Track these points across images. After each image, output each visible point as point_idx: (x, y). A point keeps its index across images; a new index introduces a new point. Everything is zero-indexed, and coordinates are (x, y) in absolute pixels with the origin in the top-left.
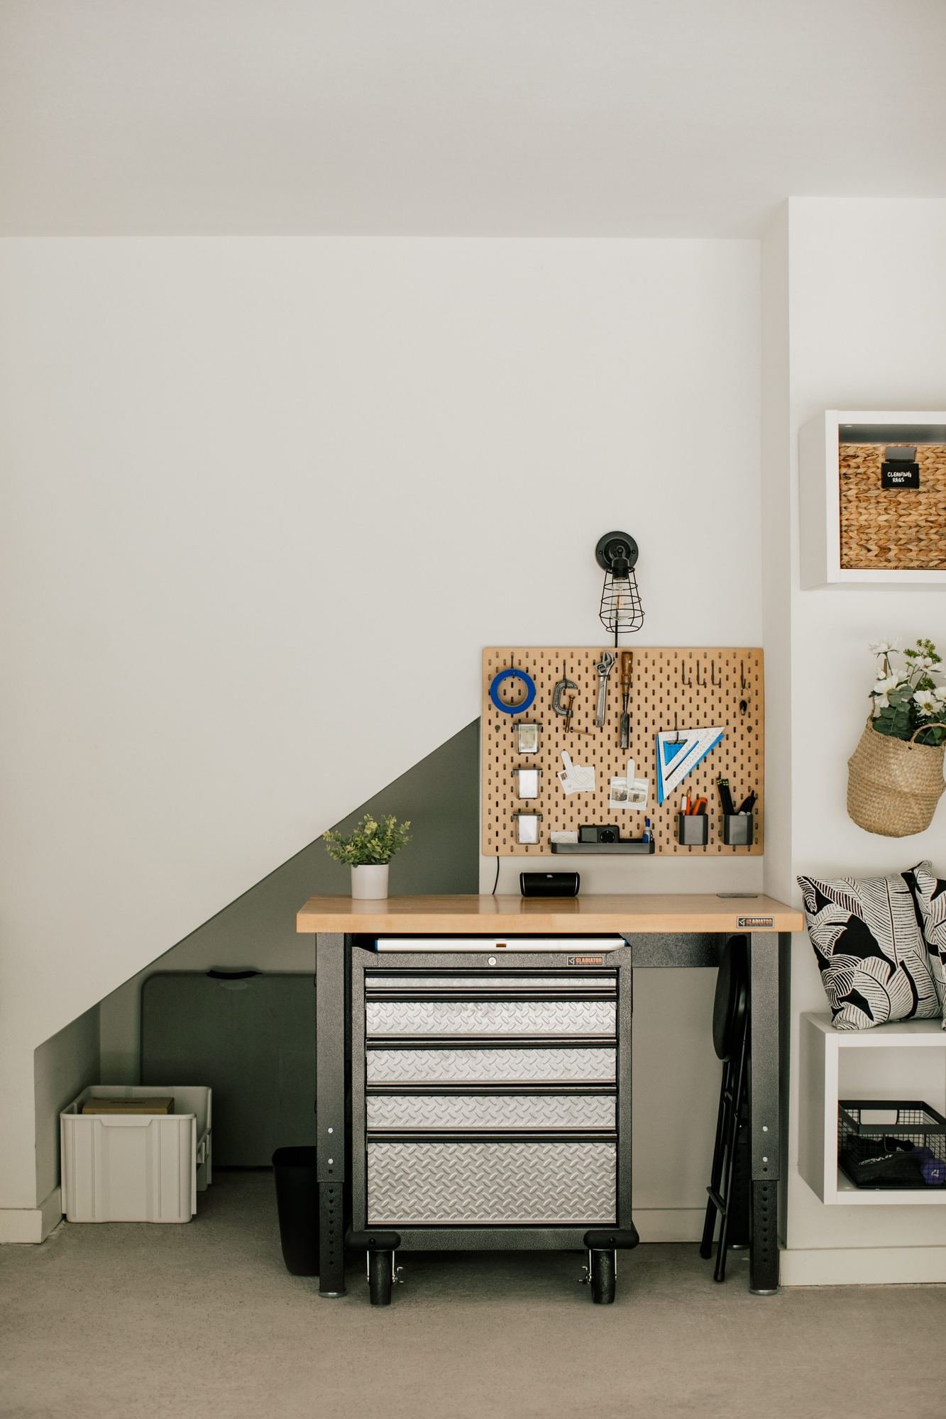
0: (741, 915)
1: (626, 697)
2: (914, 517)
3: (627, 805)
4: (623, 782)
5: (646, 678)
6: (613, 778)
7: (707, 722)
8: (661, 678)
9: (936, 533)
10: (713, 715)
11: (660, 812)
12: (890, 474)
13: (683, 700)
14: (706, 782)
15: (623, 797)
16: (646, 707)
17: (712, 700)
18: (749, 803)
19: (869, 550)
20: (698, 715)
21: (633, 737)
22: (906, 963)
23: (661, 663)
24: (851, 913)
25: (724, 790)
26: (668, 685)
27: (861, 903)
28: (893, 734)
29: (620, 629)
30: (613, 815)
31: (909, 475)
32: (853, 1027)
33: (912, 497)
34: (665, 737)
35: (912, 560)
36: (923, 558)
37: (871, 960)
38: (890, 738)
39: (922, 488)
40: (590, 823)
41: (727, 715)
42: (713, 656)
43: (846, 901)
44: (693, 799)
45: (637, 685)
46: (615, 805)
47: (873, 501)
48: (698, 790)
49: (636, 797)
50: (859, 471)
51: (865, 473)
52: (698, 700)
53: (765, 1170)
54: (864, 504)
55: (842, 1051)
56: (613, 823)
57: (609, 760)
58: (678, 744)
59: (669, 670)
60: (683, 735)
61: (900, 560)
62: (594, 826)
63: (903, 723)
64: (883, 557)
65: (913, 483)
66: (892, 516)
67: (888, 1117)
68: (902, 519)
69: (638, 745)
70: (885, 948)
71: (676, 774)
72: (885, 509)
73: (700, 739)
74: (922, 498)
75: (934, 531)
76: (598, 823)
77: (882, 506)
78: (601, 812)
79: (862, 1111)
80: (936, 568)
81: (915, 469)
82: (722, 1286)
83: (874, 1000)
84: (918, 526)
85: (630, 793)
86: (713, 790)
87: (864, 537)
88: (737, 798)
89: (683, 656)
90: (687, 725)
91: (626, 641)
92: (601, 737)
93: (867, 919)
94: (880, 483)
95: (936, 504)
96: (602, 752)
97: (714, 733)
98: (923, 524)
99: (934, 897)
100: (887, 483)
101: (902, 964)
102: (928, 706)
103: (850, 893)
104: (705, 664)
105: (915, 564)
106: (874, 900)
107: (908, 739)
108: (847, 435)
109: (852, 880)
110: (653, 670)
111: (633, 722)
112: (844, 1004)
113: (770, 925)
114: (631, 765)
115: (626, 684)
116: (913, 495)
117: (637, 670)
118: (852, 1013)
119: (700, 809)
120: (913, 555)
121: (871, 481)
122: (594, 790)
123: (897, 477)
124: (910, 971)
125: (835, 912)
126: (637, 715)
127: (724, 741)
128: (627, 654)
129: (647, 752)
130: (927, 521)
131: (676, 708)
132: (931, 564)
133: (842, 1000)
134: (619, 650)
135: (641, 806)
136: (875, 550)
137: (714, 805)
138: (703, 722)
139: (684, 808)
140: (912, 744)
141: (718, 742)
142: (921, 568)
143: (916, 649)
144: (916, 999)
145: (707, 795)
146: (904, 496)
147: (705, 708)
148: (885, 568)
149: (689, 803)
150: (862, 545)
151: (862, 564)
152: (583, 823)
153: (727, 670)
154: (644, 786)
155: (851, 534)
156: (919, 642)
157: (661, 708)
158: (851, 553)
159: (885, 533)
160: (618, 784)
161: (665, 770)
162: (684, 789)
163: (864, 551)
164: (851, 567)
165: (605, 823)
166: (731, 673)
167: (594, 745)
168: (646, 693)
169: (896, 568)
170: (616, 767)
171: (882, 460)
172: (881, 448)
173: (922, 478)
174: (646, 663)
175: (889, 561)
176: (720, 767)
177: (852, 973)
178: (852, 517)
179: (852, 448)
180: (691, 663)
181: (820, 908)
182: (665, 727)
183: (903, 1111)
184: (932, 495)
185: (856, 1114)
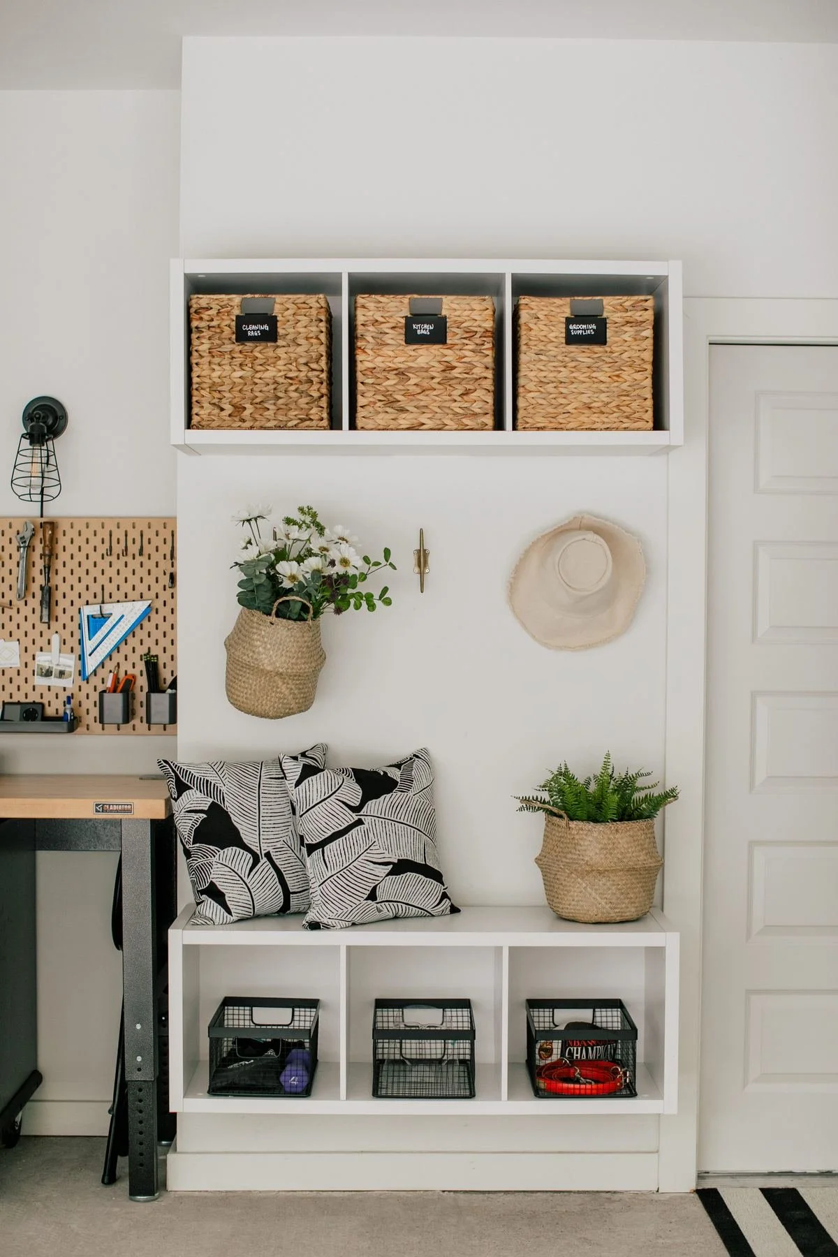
0: (103, 801)
1: (48, 569)
2: (271, 373)
3: (53, 681)
4: (49, 658)
5: (72, 549)
6: (38, 653)
7: (136, 594)
8: (87, 549)
9: (296, 390)
10: (142, 588)
11: (87, 688)
12: (244, 328)
13: (111, 572)
14: (135, 658)
15: (48, 673)
16: (72, 580)
17: (142, 572)
18: (177, 681)
19: (222, 410)
20: (127, 588)
21: (58, 611)
22: (272, 854)
23: (88, 533)
24: (211, 800)
25: (152, 667)
26: (95, 557)
27: (224, 789)
28: (258, 608)
29: (45, 498)
30: (38, 691)
31: (266, 327)
32: (209, 922)
33: (270, 352)
34: (89, 610)
35: (269, 420)
36: (280, 418)
37: (231, 851)
38: (254, 611)
39: (280, 342)
40: (15, 700)
41: (157, 588)
42: (142, 526)
43: (207, 788)
44: (122, 676)
45: (63, 556)
46: (40, 681)
47: (227, 356)
48: (126, 667)
49: (62, 674)
50: (212, 324)
51: (219, 326)
52: (126, 572)
53: (139, 1070)
54: (217, 360)
56: (38, 700)
57: (34, 634)
58: (104, 617)
59: (95, 541)
60: (107, 609)
61: (255, 420)
62: (19, 703)
63: (265, 595)
64: (237, 417)
65: (271, 336)
66: (247, 372)
67: (279, 1017)
68: (258, 375)
69: (64, 619)
70: (248, 837)
71: (98, 649)
72: (241, 365)
73: (126, 613)
74: (280, 352)
75: (293, 388)
76: (23, 700)
77: (237, 361)
78: (26, 688)
79: (254, 1008)
80: (295, 427)
81: (272, 321)
82: (110, 1189)
83: (233, 894)
84: (276, 382)
85: (56, 669)
86: (141, 666)
87: (217, 395)
88: (166, 675)
89: (110, 526)
90: (115, 598)
91: (54, 510)
92: (26, 611)
93: (230, 806)
94: (234, 337)
95: (296, 360)
96: (26, 626)
97: (141, 606)
98: (281, 380)
99: (298, 783)
100: (241, 337)
101: (268, 855)
102: (293, 578)
103: (212, 778)
104: (133, 534)
105: (272, 424)
106: (241, 785)
107: (270, 614)
108: (197, 286)
109: (220, 766)
110: (79, 541)
111: (58, 595)
112: (204, 897)
113: (129, 811)
114: (55, 639)
115: (50, 555)
116: (272, 349)
117: (63, 541)
118: (210, 907)
119: (125, 688)
120: (271, 413)
121: (224, 335)
122: (19, 665)
123: (253, 330)
124: (278, 863)
125: (195, 799)
126: (64, 588)
127: (153, 615)
128: (52, 525)
129: (73, 626)
130: (286, 378)
131: (103, 580)
132: (290, 424)
133: (202, 892)
134: (43, 520)
135: (67, 682)
136: (229, 409)
137: (142, 681)
138: (131, 595)
139: (109, 684)
140: (273, 618)
141: (146, 615)
142: (280, 428)
143: (297, 517)
144: (287, 893)
145: (136, 672)
146: (261, 351)
147: (134, 580)
148: (240, 428)
149: (116, 679)
150: (214, 404)
151: (214, 424)
152: (8, 700)
153: (157, 541)
154: (69, 662)
155: (203, 392)
156: (301, 510)
157: (87, 580)
158: (202, 412)
159: (240, 391)
160: (43, 660)
161: (89, 645)
162: (110, 665)
163: (216, 411)
164: (203, 427)
165: (30, 700)
166: (160, 543)
167: (18, 618)
168: (72, 564)
169: (251, 428)
170: (41, 642)
171: (237, 312)
172: (236, 299)
173: (281, 331)
174: (72, 533)
175: (243, 421)
176: (149, 642)
177: (210, 865)
178: (204, 373)
179: (204, 300)
180: (119, 534)
181: (180, 795)
182: (91, 600)
183: (298, 1009)
184: (291, 349)
185: (247, 1012)
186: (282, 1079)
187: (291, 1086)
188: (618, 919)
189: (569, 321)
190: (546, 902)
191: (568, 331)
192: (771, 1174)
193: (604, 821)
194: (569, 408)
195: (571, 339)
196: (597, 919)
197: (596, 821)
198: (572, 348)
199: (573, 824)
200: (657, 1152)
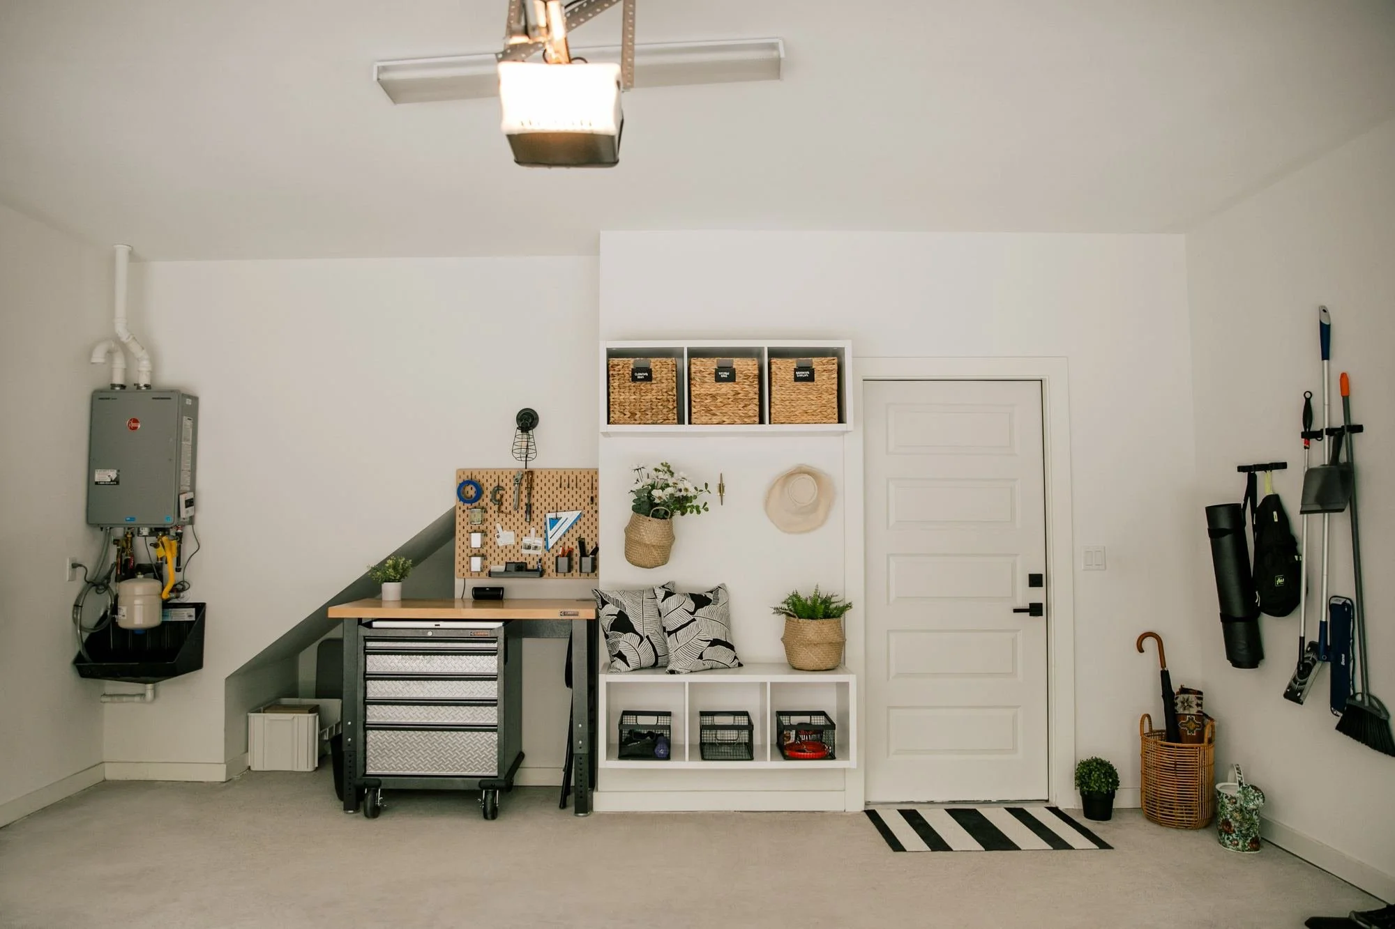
0: (566, 610)
1: (529, 494)
2: (649, 396)
3: (531, 551)
4: (529, 540)
5: (541, 485)
6: (524, 537)
7: (574, 508)
8: (549, 485)
9: (662, 405)
10: (576, 504)
11: (549, 555)
12: (636, 374)
13: (561, 496)
14: (573, 539)
15: (529, 548)
16: (541, 500)
17: (576, 496)
18: (596, 551)
19: (625, 415)
20: (569, 504)
21: (534, 516)
22: (650, 636)
23: (549, 477)
24: (619, 609)
25: (582, 544)
26: (553, 488)
27: (625, 604)
28: (642, 513)
29: (528, 459)
30: (524, 557)
31: (647, 374)
32: (619, 671)
33: (649, 386)
34: (550, 516)
35: (648, 420)
36: (654, 419)
37: (630, 635)
38: (640, 515)
39: (653, 382)
40: (512, 561)
41: (584, 504)
42: (576, 473)
43: (617, 603)
44: (566, 549)
45: (537, 488)
46: (525, 552)
47: (627, 388)
48: (569, 544)
49: (536, 548)
50: (620, 373)
51: (623, 374)
52: (569, 496)
53: (580, 748)
54: (622, 390)
55: (608, 684)
56: (524, 561)
57: (522, 528)
58: (557, 519)
59: (553, 481)
60: (559, 515)
61: (642, 420)
62: (514, 562)
63: (646, 507)
64: (633, 418)
65: (649, 379)
66: (637, 396)
67: (651, 720)
68: (643, 398)
69: (537, 520)
70: (637, 628)
71: (555, 535)
72: (634, 393)
73: (569, 517)
74: (654, 386)
75: (660, 404)
76: (516, 561)
77: (632, 391)
78: (518, 555)
79: (638, 717)
80: (661, 423)
81: (649, 371)
82: (563, 811)
83: (631, 657)
84: (651, 401)
85: (533, 545)
86: (577, 544)
87: (622, 407)
88: (589, 549)
89: (561, 473)
90: (563, 509)
91: (531, 465)
92: (518, 516)
93: (628, 612)
94: (631, 379)
95: (661, 390)
96: (518, 524)
97: (577, 513)
98: (654, 400)
99: (663, 601)
100: (634, 379)
101: (648, 637)
102: (660, 498)
103: (620, 599)
104: (572, 477)
105: (650, 422)
106: (633, 602)
107: (648, 516)
108: (612, 354)
109: (624, 592)
110: (545, 481)
111: (534, 508)
112: (615, 658)
113: (578, 615)
114: (533, 530)
115: (530, 488)
116: (649, 385)
117: (537, 481)
118: (619, 663)
119: (569, 555)
120: (649, 416)
121: (626, 378)
122: (514, 544)
123: (640, 375)
124: (652, 640)
125: (611, 609)
126: (537, 504)
127: (582, 518)
128: (531, 473)
129: (542, 524)
130: (656, 399)
131: (557, 500)
132: (659, 422)
133: (615, 656)
134: (527, 470)
135: (539, 552)
136: (628, 414)
137: (577, 552)
138: (571, 507)
139: (560, 553)
140: (650, 518)
141: (579, 518)
142: (653, 423)
143: (660, 468)
144: (657, 656)
145: (574, 547)
146: (644, 386)
147: (573, 500)
148: (634, 424)
149: (564, 550)
150: (621, 412)
151: (621, 422)
152: (508, 561)
153: (584, 481)
154: (539, 542)
155: (615, 406)
156: (662, 464)
157: (549, 500)
158: (615, 416)
159: (634, 405)
160: (527, 541)
161: (550, 533)
162: (561, 543)
163: (622, 415)
164: (616, 424)
165: (519, 561)
166: (586, 482)
167: (514, 520)
168: (541, 493)
169: (640, 424)
170: (526, 531)
171: (632, 367)
172: (632, 360)
173: (653, 376)
174: (541, 477)
175: (636, 420)
176: (580, 532)
177: (619, 642)
178: (616, 397)
179: (616, 361)
180: (565, 477)
181: (603, 607)
182: (551, 510)
183: (660, 716)
184: (659, 385)
185: (635, 719)
186: (656, 750)
187: (660, 754)
188: (824, 668)
189: (796, 370)
190: (786, 661)
191: (795, 375)
192: (902, 803)
193: (817, 618)
194: (796, 413)
195: (797, 379)
196: (814, 668)
197: (812, 619)
198: (798, 383)
199: (801, 620)
200: (844, 790)
